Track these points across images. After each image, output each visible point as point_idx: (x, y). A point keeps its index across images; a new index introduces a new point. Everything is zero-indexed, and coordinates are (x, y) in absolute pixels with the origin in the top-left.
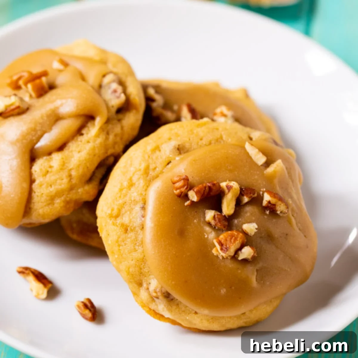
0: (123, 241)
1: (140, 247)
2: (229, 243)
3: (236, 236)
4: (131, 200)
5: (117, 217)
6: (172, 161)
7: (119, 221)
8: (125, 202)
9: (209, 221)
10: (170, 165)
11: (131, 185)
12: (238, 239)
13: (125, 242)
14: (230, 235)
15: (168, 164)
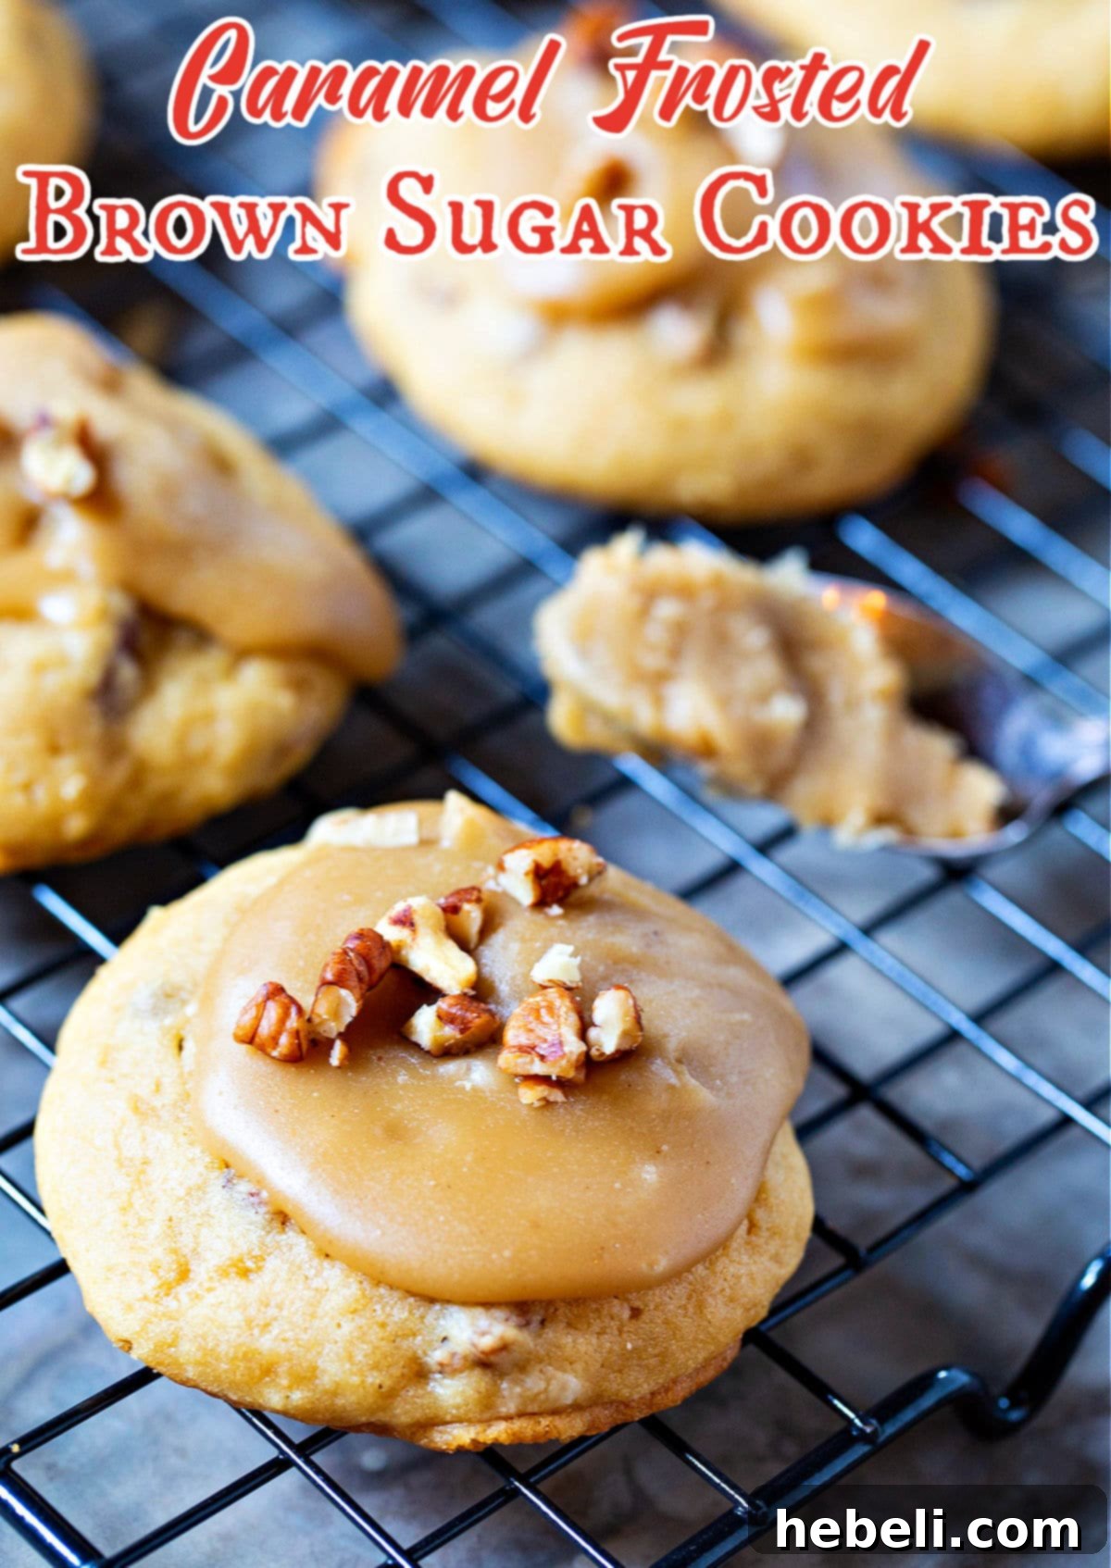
0: (267, 1305)
1: (326, 1273)
2: (546, 1030)
3: (543, 1004)
4: (180, 1199)
5: (184, 1274)
6: (183, 1033)
7: (201, 1272)
8: (170, 1220)
9: (435, 1040)
10: (188, 1045)
11: (139, 1171)
12: (558, 1003)
13: (273, 1303)
14: (526, 1013)
15: (180, 1048)
